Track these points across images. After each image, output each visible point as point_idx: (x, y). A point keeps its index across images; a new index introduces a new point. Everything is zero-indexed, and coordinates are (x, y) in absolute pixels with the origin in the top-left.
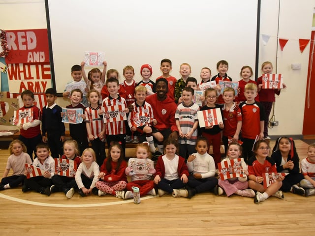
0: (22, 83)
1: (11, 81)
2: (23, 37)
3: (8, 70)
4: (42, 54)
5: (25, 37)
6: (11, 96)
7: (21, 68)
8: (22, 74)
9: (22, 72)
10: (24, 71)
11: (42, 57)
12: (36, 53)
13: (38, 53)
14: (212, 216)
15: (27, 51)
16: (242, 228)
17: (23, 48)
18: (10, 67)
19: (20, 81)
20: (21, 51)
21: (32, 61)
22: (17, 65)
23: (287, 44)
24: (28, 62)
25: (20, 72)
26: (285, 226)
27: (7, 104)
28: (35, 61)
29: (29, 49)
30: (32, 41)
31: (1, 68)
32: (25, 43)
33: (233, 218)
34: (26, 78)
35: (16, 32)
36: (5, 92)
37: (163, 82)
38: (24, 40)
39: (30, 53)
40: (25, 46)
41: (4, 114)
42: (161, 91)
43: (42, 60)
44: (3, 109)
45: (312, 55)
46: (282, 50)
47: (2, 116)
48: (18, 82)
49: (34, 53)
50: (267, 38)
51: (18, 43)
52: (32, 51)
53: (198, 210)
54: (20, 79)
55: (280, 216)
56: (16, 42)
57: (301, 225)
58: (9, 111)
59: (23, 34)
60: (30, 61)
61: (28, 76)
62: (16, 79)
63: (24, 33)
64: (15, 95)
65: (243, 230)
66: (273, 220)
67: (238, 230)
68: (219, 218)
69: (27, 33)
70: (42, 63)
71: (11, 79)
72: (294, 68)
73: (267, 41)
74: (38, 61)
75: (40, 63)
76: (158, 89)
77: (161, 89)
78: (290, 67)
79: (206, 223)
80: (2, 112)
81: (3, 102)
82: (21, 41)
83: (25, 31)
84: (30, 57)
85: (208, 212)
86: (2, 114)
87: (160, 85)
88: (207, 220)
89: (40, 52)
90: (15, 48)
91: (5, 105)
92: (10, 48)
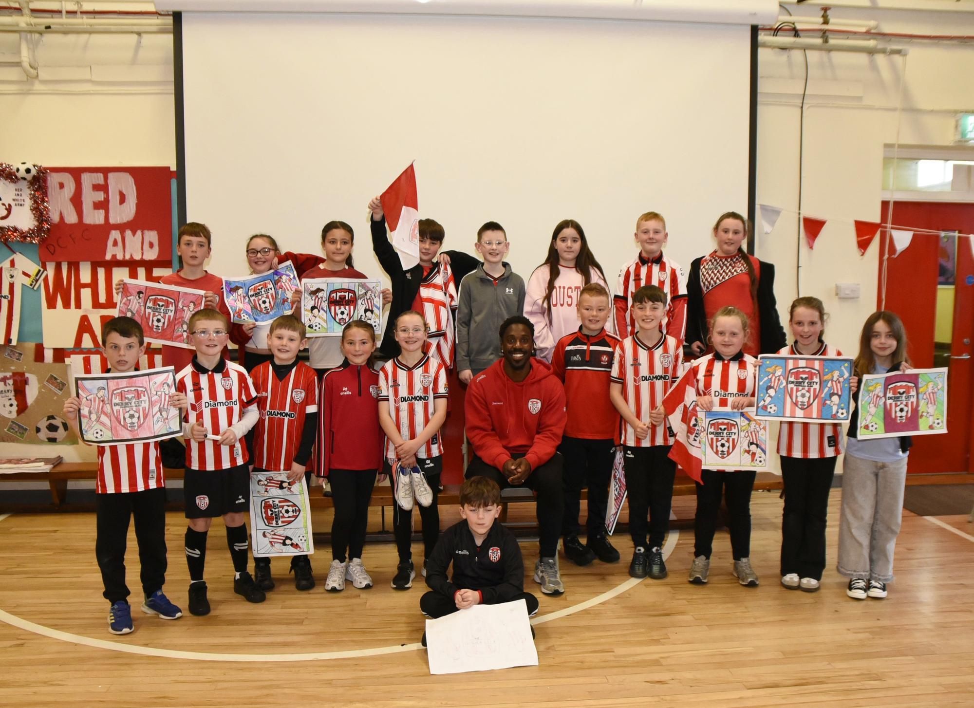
0: (84, 319)
1: (52, 310)
2: (96, 188)
3: (46, 280)
4: (152, 236)
5: (103, 188)
6: (49, 355)
7: (85, 276)
8: (86, 294)
9: (85, 286)
10: (94, 285)
11: (151, 245)
12: (134, 233)
13: (139, 233)
14: (670, 670)
15: (107, 227)
16: (750, 693)
17: (95, 217)
18: (50, 272)
19: (79, 313)
20: (89, 225)
21: (120, 257)
22: (74, 266)
23: (824, 231)
24: (108, 257)
25: (79, 286)
26: (854, 686)
27: (32, 379)
28: (127, 257)
29: (112, 221)
30: (123, 199)
31: (25, 274)
32: (103, 205)
33: (723, 674)
34: (96, 305)
35: (76, 173)
36: (31, 345)
37: (521, 326)
38: (100, 196)
39: (115, 235)
40: (102, 212)
41: (22, 407)
42: (517, 351)
43: (151, 255)
44: (20, 392)
45: (885, 264)
46: (811, 248)
47: (14, 415)
48: (73, 316)
49: (128, 233)
50: (773, 213)
51: (81, 203)
52: (122, 228)
53: (630, 659)
54: (78, 306)
55: (839, 665)
56: (77, 201)
57: (891, 682)
58: (37, 401)
59: (99, 178)
60: (114, 256)
61: (102, 299)
62: (67, 305)
63: (101, 176)
64: (60, 355)
65: (753, 697)
66: (823, 675)
67: (740, 698)
68: (688, 675)
69: (111, 176)
70: (150, 261)
71: (51, 305)
72: (842, 295)
73: (772, 223)
74: (137, 257)
75: (143, 263)
76: (510, 346)
77: (518, 344)
78: (834, 293)
79: (657, 685)
80: (15, 403)
81: (23, 374)
82: (90, 197)
83: (105, 171)
84: (115, 243)
85: (656, 663)
86: (15, 408)
87: (513, 333)
88: (658, 679)
89: (146, 232)
90: (71, 218)
91: (26, 382)
92: (55, 218)
